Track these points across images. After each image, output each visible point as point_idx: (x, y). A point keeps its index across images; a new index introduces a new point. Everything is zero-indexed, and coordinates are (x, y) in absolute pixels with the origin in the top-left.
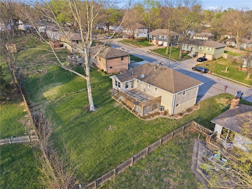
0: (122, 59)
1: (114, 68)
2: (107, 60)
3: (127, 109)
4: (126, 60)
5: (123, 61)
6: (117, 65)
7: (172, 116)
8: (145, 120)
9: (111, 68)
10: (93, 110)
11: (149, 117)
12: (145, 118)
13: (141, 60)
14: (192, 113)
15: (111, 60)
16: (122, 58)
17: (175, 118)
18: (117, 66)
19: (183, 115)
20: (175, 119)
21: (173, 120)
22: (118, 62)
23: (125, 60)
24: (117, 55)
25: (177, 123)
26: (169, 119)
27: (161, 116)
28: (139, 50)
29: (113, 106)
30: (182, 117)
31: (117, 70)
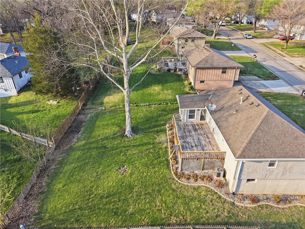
0: (224, 72)
1: (206, 83)
2: (198, 70)
3: (168, 151)
4: (232, 74)
5: (224, 75)
6: (212, 80)
7: (231, 195)
8: (177, 181)
9: (202, 82)
10: (128, 136)
11: (189, 179)
12: (180, 176)
13: (275, 78)
14: (283, 209)
15: (204, 71)
16: (224, 70)
17: (235, 202)
18: (212, 82)
19: (259, 204)
20: (233, 204)
21: (228, 202)
22: (215, 76)
23: (229, 74)
24: (215, 65)
25: (229, 212)
26: (220, 197)
27: (211, 186)
28: (286, 60)
29: (156, 138)
30: (254, 206)
31: (211, 87)
